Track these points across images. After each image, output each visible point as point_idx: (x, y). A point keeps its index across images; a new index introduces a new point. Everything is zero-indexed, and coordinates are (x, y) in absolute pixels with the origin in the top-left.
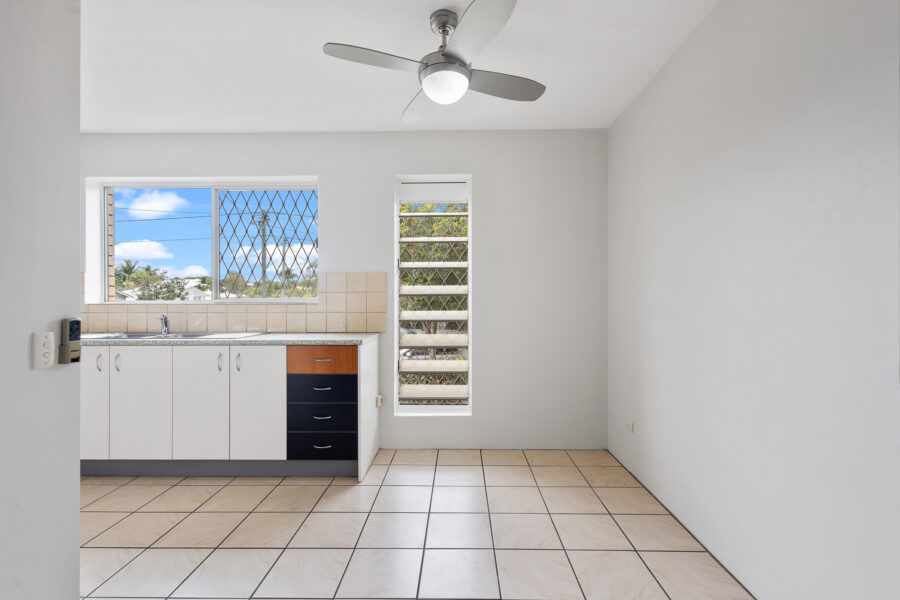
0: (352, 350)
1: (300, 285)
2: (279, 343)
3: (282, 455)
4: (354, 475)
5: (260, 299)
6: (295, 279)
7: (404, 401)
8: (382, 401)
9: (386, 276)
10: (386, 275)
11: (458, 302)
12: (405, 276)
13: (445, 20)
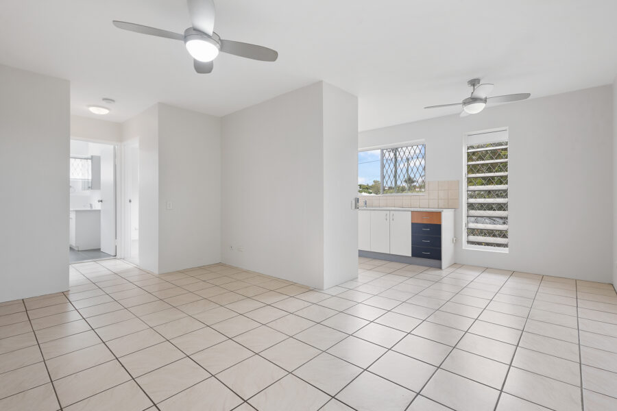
0: (439, 214)
1: (418, 188)
2: (408, 211)
3: (410, 254)
4: (440, 268)
5: (399, 194)
6: (415, 184)
7: (469, 242)
8: (456, 241)
9: (458, 183)
10: (458, 181)
11: (503, 194)
12: (470, 181)
13: (474, 83)
